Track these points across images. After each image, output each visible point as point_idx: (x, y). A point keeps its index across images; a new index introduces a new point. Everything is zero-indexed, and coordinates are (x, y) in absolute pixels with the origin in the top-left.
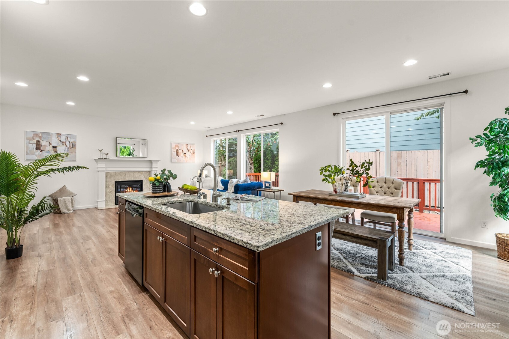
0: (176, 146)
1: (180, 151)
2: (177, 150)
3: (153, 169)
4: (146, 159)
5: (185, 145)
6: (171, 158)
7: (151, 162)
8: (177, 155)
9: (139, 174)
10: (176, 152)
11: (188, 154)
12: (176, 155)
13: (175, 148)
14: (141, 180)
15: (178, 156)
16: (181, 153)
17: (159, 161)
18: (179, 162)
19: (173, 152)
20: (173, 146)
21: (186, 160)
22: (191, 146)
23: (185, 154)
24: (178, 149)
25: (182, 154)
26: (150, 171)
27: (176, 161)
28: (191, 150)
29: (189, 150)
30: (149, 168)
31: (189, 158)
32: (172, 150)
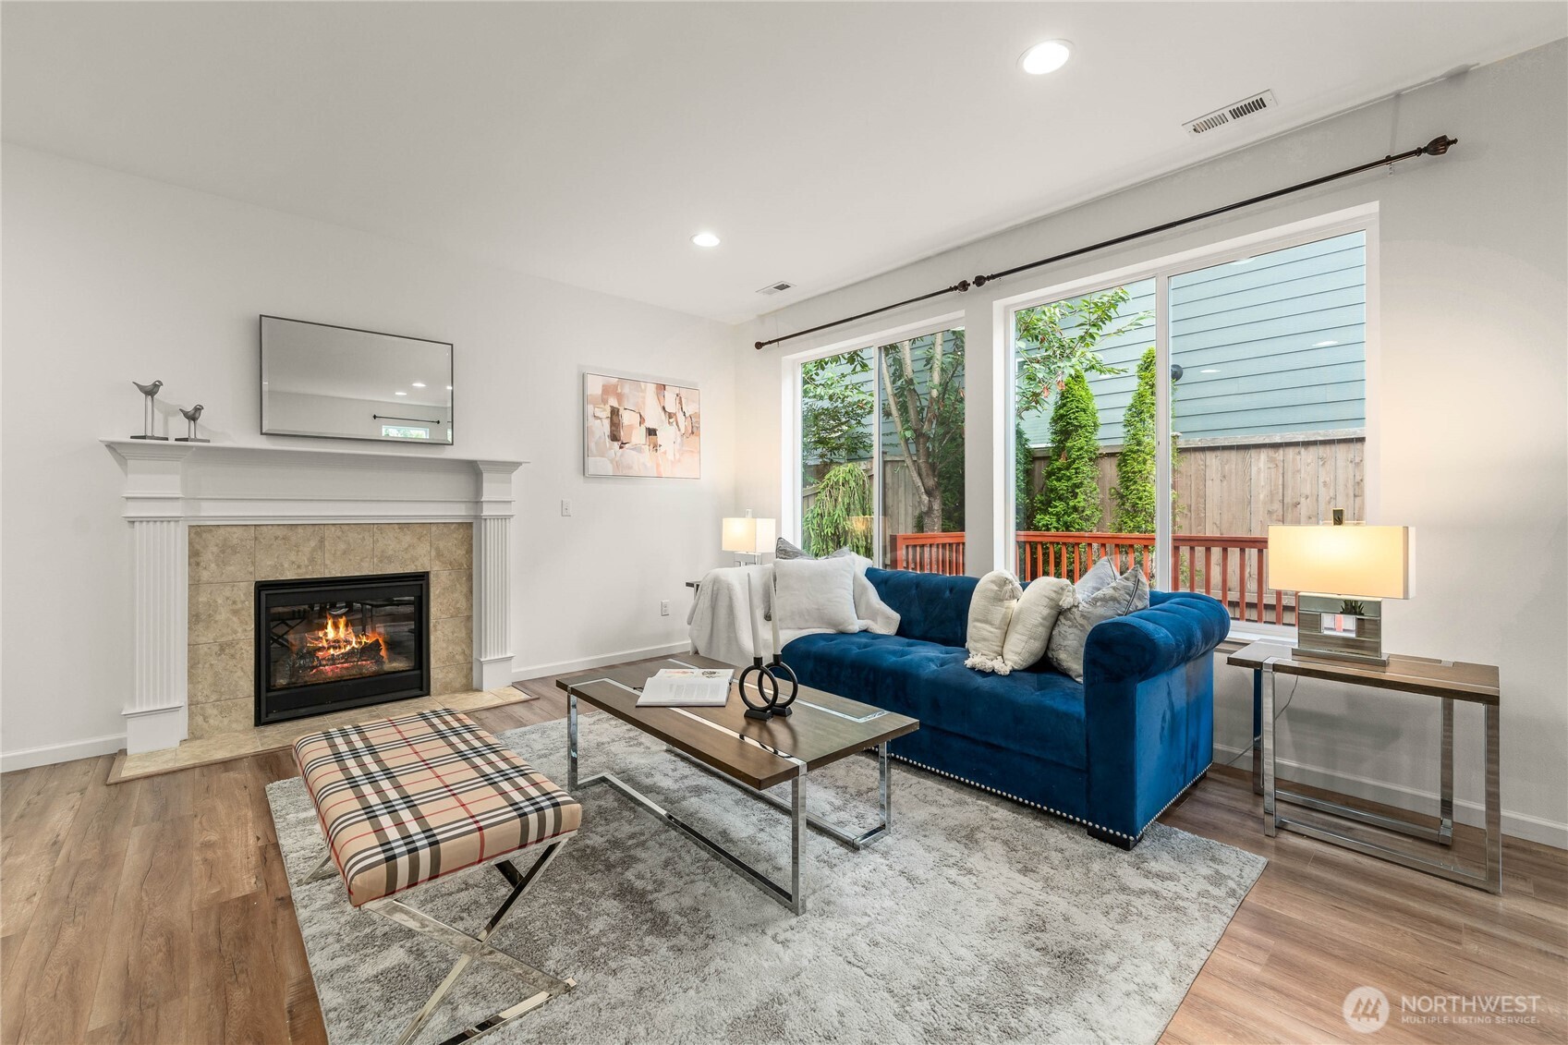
0: (607, 390)
1: (627, 418)
2: (615, 412)
3: (487, 511)
4: (448, 453)
5: (651, 389)
6: (585, 453)
7: (473, 470)
8: (614, 437)
9: (407, 539)
10: (607, 423)
11: (667, 435)
12: (608, 440)
13: (605, 402)
14: (421, 570)
15: (616, 444)
16: (631, 427)
17: (516, 465)
18: (621, 475)
19: (591, 422)
20: (595, 387)
21: (658, 465)
22: (683, 393)
23: (652, 432)
24: (616, 405)
25: (638, 436)
26: (471, 524)
27: (610, 470)
28: (680, 416)
29: (670, 416)
30: (463, 506)
31: (670, 456)
32: (590, 408)
